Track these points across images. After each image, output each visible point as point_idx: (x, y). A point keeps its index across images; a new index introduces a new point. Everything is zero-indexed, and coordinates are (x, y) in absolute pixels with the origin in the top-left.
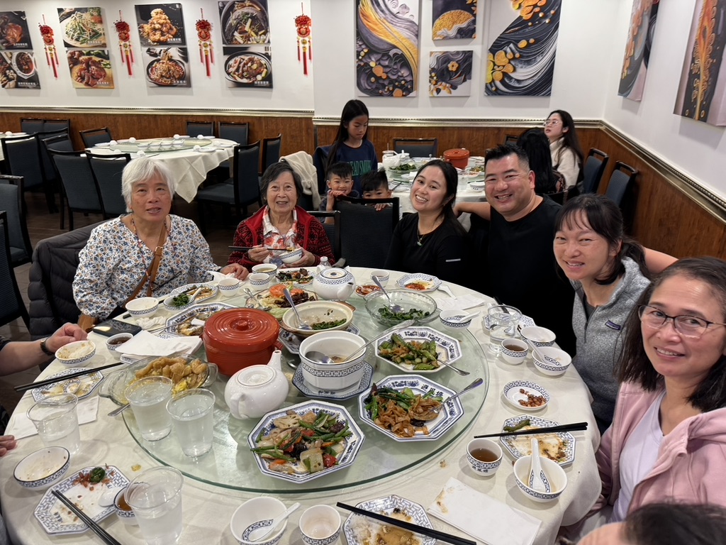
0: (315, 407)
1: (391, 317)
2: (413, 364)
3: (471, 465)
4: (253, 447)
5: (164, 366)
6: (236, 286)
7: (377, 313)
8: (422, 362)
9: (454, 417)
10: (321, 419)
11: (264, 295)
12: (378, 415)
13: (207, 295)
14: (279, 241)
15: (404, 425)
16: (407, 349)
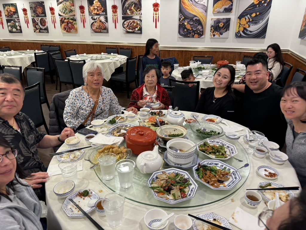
0: (174, 171)
1: (203, 134)
2: (215, 155)
3: (247, 202)
4: (150, 186)
5: (110, 149)
6: (134, 117)
7: (196, 131)
8: (219, 155)
9: (237, 180)
10: (177, 176)
11: (146, 121)
12: (202, 177)
13: (122, 120)
14: (150, 99)
15: (215, 182)
16: (212, 148)
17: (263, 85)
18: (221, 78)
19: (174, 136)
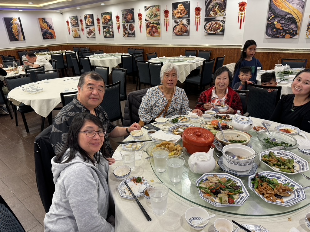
0: (227, 176)
1: (270, 143)
2: (279, 168)
3: (306, 225)
4: (198, 185)
5: (166, 144)
6: (197, 118)
7: (263, 140)
8: (285, 168)
9: (300, 198)
10: (229, 182)
11: (209, 123)
12: (257, 187)
13: (185, 120)
14: (218, 102)
15: (271, 195)
16: (277, 160)
19: (235, 141)
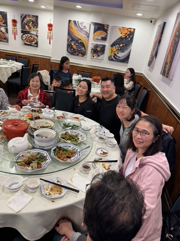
0: (37, 151)
1: (66, 126)
2: (71, 141)
4: (15, 161)
7: (62, 125)
8: (73, 140)
9: (80, 156)
10: (38, 154)
11: (25, 116)
12: (57, 154)
13: (6, 114)
14: (33, 99)
15: (64, 158)
16: (70, 136)
17: (111, 95)
18: (82, 89)
19: (44, 127)
